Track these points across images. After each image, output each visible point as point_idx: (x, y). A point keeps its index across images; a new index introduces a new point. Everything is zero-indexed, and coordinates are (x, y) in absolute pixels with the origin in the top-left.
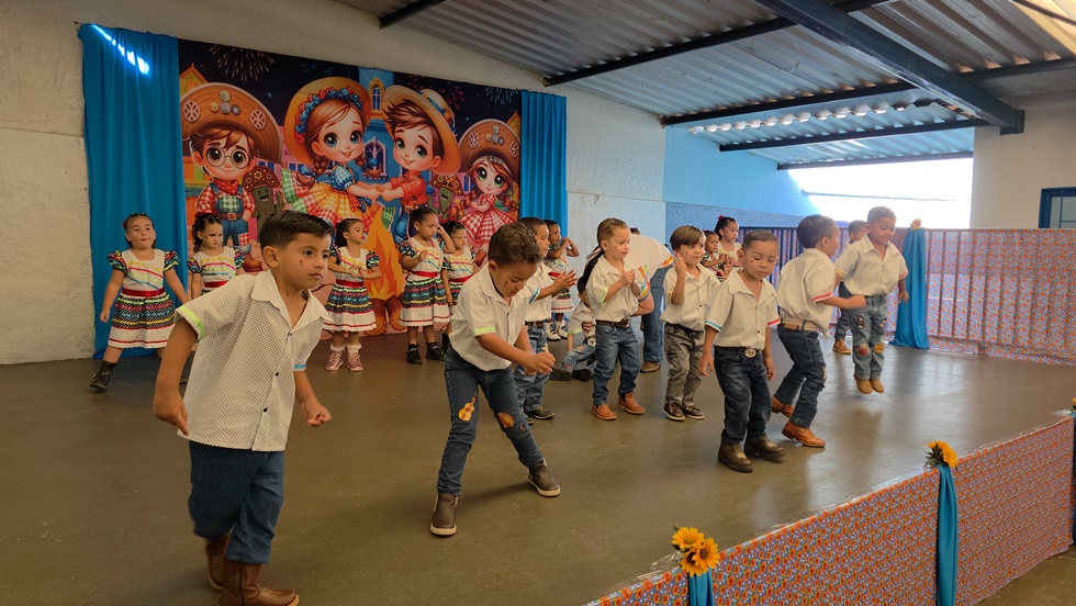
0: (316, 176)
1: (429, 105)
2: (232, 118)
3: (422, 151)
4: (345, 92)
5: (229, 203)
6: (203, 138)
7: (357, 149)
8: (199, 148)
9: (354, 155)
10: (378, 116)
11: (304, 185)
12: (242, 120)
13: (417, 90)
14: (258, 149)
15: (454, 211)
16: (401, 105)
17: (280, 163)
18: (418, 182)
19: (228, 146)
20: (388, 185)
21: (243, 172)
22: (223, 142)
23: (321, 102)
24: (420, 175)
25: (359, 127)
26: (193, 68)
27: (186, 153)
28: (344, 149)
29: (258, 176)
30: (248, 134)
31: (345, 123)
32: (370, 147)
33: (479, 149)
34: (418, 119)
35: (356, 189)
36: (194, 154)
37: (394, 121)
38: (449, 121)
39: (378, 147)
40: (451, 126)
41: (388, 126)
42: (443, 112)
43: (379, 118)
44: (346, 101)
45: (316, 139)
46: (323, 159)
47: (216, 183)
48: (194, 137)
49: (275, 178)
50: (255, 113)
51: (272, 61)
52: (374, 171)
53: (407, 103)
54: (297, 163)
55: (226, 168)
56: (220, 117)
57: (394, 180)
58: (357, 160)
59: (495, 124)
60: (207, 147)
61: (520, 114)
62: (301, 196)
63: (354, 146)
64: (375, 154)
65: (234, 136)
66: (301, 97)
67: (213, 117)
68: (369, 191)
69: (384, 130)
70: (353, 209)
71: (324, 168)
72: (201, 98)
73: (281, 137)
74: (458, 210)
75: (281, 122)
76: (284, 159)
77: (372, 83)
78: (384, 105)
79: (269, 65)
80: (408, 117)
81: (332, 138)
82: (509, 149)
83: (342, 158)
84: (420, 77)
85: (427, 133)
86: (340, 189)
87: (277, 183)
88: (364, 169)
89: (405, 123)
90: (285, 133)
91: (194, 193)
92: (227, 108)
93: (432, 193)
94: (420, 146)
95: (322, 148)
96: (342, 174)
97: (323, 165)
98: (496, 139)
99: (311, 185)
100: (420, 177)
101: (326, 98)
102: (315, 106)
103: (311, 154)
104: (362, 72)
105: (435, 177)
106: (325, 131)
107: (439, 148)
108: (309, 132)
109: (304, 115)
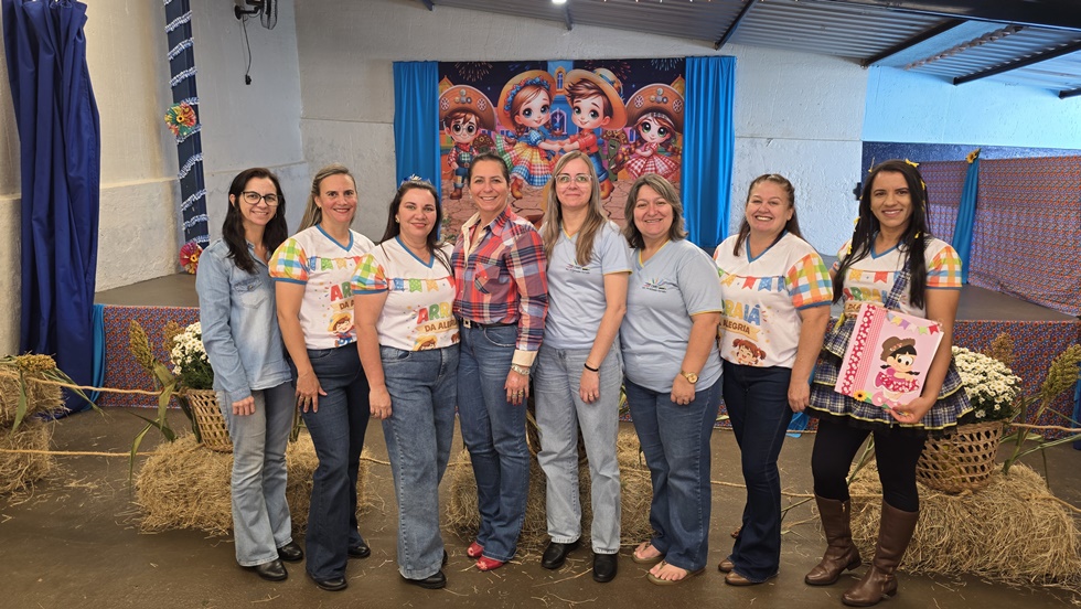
0: (518, 138)
1: (601, 80)
2: (467, 105)
3: (595, 114)
4: (538, 80)
5: (465, 157)
6: (450, 120)
7: (545, 118)
8: (449, 126)
9: (543, 122)
10: (561, 93)
11: (510, 144)
12: (473, 106)
13: (592, 70)
14: (481, 123)
15: (621, 156)
16: (579, 83)
17: (495, 130)
18: (591, 137)
19: (464, 123)
20: (568, 140)
21: (473, 138)
22: (462, 121)
23: (522, 88)
24: (592, 132)
25: (547, 102)
26: (446, 78)
27: (441, 128)
28: (537, 118)
29: (482, 140)
30: (476, 115)
31: (537, 100)
32: (555, 114)
33: (644, 108)
34: (592, 91)
35: (544, 145)
36: (446, 129)
37: (574, 94)
38: (618, 90)
39: (561, 114)
40: (619, 93)
41: (568, 99)
42: (612, 83)
43: (562, 94)
44: (538, 86)
45: (518, 114)
46: (523, 126)
47: (458, 146)
48: (446, 119)
49: (492, 140)
50: (480, 99)
51: (490, 67)
52: (558, 131)
53: (584, 80)
54: (505, 130)
55: (464, 137)
56: (461, 105)
57: (572, 137)
58: (545, 125)
59: (660, 88)
60: (453, 124)
61: (684, 77)
62: (508, 151)
63: (543, 115)
64: (558, 120)
65: (468, 116)
66: (508, 87)
67: (456, 106)
68: (554, 146)
69: (566, 102)
70: (542, 158)
71: (522, 132)
72: (451, 94)
73: (496, 114)
74: (624, 156)
75: (496, 105)
76: (497, 128)
77: (557, 71)
78: (566, 85)
79: (489, 70)
80: (584, 91)
81: (528, 112)
82: (672, 106)
83: (535, 125)
84: (594, 61)
85: (599, 101)
86: (534, 145)
87: (493, 144)
88: (550, 131)
89: (581, 96)
90: (499, 111)
91: (445, 152)
92: (464, 99)
93: (603, 144)
94: (593, 111)
95: (521, 119)
96: (534, 135)
97: (522, 131)
98: (660, 99)
99: (514, 144)
100: (593, 133)
101: (525, 86)
102: (518, 92)
103: (515, 124)
104: (549, 64)
105: (605, 133)
106: (523, 107)
107: (609, 110)
108: (513, 108)
109: (510, 98)
